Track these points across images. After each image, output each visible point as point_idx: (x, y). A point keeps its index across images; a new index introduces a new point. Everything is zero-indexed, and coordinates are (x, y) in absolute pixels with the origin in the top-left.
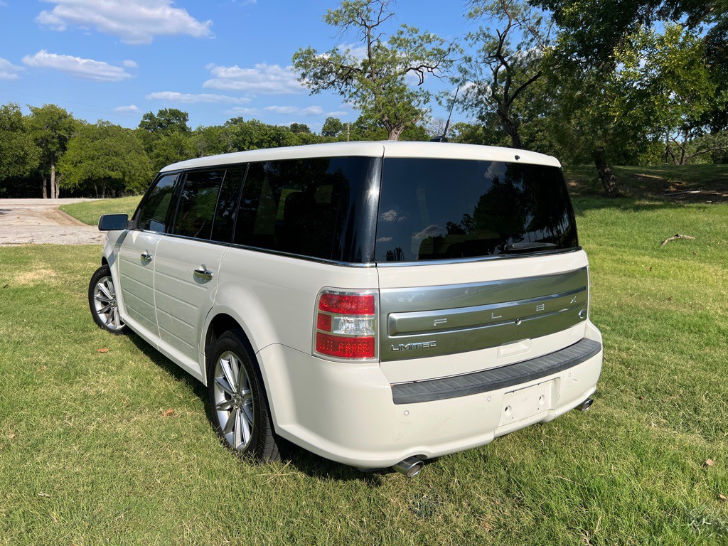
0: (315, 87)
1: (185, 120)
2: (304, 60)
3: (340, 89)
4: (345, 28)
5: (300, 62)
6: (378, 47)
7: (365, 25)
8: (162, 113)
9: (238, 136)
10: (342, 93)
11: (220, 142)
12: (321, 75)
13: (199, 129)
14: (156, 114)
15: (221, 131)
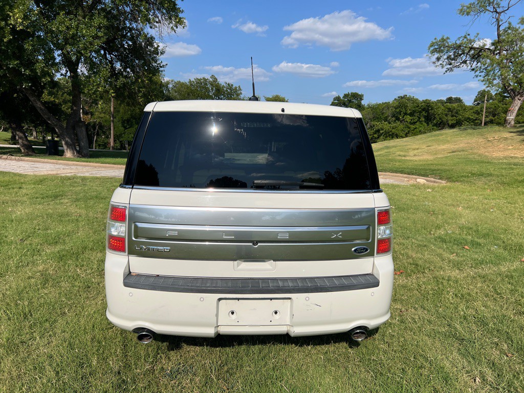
0: (449, 66)
1: (361, 99)
2: (439, 47)
3: (471, 66)
4: (476, 16)
5: (436, 49)
6: (509, 28)
7: (496, 12)
8: (346, 96)
9: (396, 109)
10: (473, 70)
11: (383, 114)
12: (455, 57)
13: (368, 105)
14: (342, 97)
15: (384, 106)
